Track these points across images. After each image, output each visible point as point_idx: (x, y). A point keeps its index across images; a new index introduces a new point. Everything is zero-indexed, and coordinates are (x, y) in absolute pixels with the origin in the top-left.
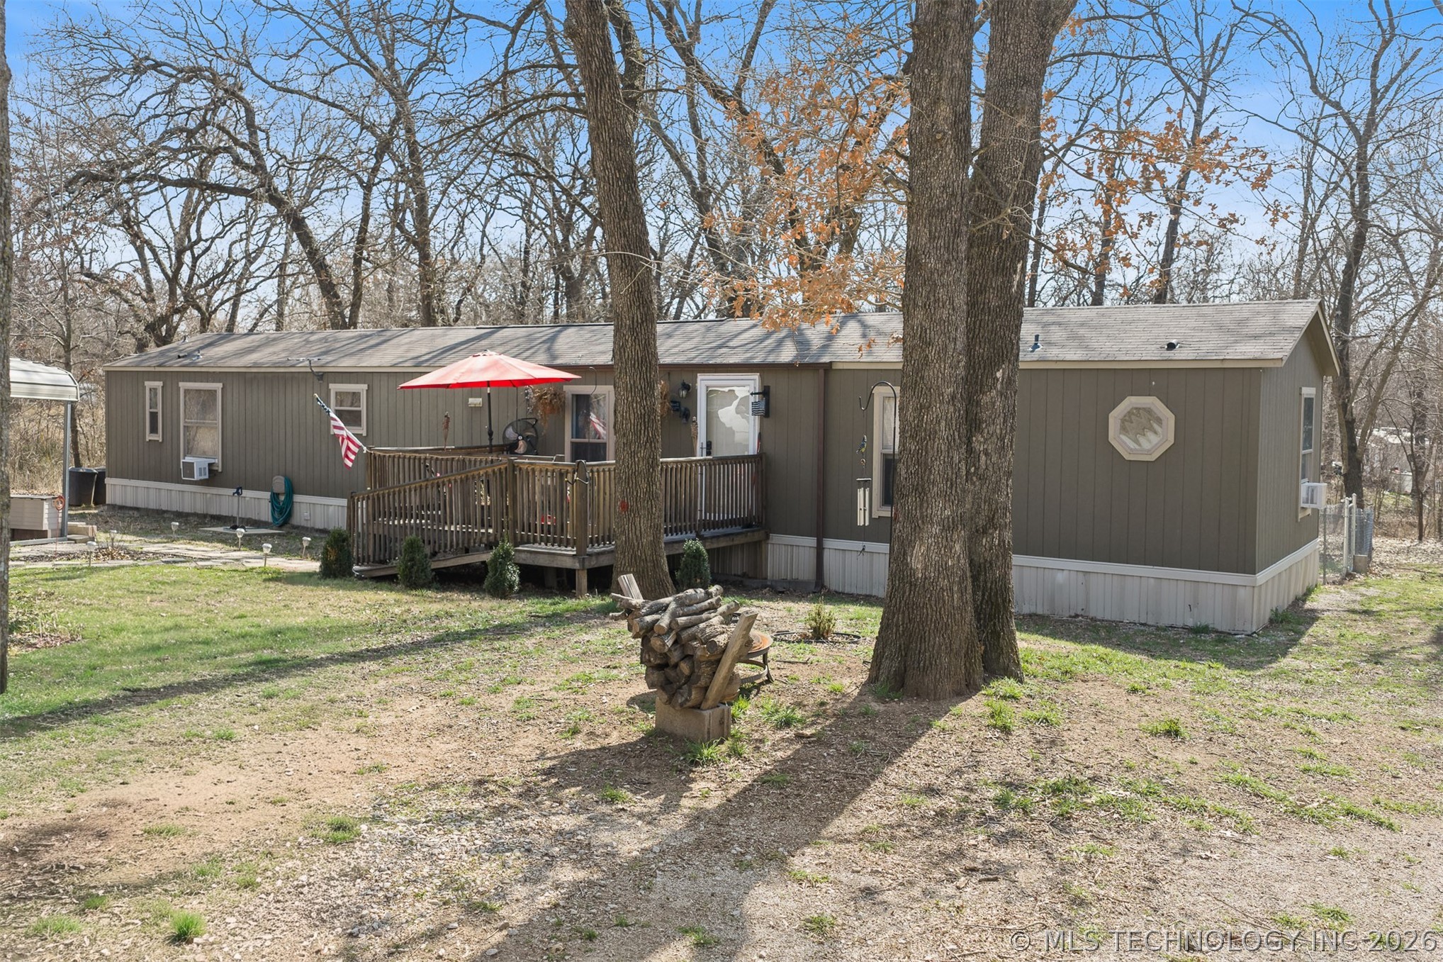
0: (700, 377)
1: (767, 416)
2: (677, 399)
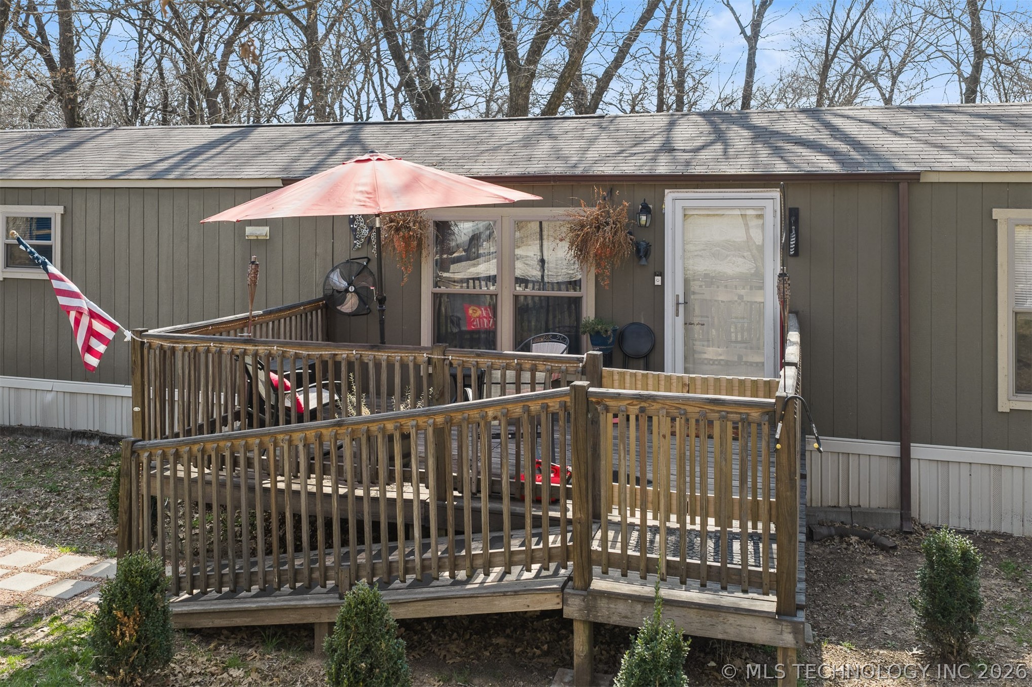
0: (670, 195)
1: (796, 254)
2: (633, 229)
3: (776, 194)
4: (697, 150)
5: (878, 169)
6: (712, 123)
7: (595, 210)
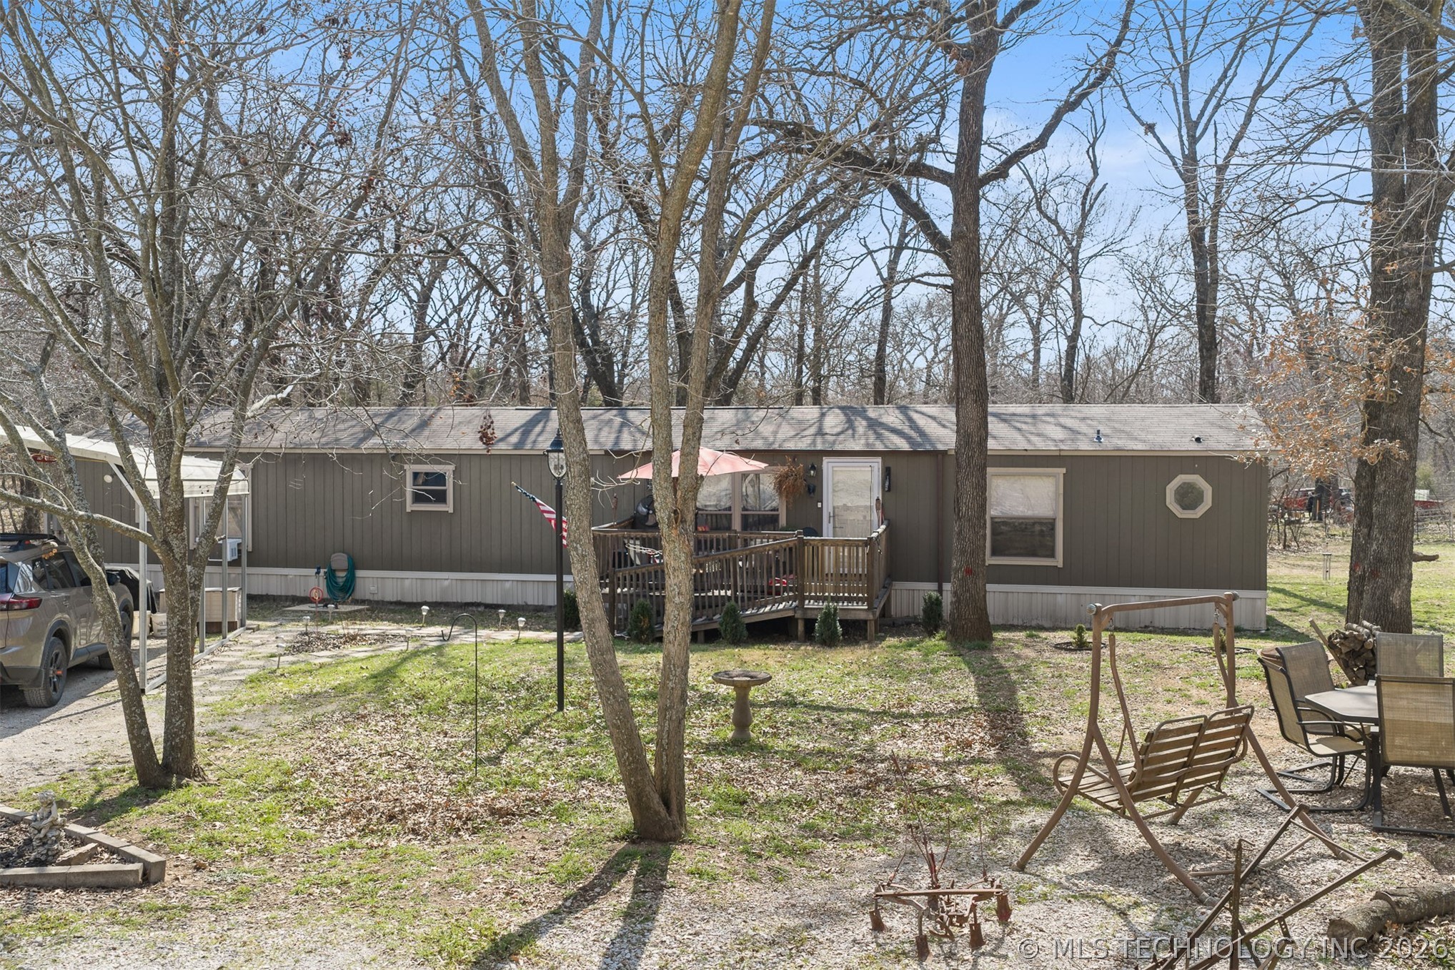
0: (826, 460)
1: (889, 490)
2: (806, 478)
3: (879, 460)
4: (838, 434)
5: (928, 447)
6: (846, 415)
7: (786, 468)
